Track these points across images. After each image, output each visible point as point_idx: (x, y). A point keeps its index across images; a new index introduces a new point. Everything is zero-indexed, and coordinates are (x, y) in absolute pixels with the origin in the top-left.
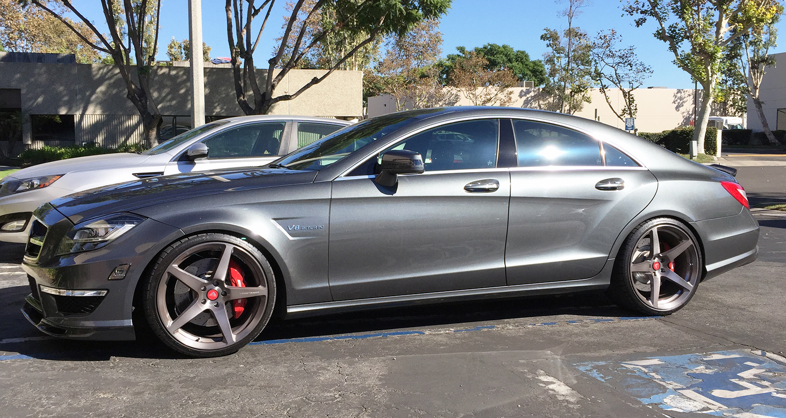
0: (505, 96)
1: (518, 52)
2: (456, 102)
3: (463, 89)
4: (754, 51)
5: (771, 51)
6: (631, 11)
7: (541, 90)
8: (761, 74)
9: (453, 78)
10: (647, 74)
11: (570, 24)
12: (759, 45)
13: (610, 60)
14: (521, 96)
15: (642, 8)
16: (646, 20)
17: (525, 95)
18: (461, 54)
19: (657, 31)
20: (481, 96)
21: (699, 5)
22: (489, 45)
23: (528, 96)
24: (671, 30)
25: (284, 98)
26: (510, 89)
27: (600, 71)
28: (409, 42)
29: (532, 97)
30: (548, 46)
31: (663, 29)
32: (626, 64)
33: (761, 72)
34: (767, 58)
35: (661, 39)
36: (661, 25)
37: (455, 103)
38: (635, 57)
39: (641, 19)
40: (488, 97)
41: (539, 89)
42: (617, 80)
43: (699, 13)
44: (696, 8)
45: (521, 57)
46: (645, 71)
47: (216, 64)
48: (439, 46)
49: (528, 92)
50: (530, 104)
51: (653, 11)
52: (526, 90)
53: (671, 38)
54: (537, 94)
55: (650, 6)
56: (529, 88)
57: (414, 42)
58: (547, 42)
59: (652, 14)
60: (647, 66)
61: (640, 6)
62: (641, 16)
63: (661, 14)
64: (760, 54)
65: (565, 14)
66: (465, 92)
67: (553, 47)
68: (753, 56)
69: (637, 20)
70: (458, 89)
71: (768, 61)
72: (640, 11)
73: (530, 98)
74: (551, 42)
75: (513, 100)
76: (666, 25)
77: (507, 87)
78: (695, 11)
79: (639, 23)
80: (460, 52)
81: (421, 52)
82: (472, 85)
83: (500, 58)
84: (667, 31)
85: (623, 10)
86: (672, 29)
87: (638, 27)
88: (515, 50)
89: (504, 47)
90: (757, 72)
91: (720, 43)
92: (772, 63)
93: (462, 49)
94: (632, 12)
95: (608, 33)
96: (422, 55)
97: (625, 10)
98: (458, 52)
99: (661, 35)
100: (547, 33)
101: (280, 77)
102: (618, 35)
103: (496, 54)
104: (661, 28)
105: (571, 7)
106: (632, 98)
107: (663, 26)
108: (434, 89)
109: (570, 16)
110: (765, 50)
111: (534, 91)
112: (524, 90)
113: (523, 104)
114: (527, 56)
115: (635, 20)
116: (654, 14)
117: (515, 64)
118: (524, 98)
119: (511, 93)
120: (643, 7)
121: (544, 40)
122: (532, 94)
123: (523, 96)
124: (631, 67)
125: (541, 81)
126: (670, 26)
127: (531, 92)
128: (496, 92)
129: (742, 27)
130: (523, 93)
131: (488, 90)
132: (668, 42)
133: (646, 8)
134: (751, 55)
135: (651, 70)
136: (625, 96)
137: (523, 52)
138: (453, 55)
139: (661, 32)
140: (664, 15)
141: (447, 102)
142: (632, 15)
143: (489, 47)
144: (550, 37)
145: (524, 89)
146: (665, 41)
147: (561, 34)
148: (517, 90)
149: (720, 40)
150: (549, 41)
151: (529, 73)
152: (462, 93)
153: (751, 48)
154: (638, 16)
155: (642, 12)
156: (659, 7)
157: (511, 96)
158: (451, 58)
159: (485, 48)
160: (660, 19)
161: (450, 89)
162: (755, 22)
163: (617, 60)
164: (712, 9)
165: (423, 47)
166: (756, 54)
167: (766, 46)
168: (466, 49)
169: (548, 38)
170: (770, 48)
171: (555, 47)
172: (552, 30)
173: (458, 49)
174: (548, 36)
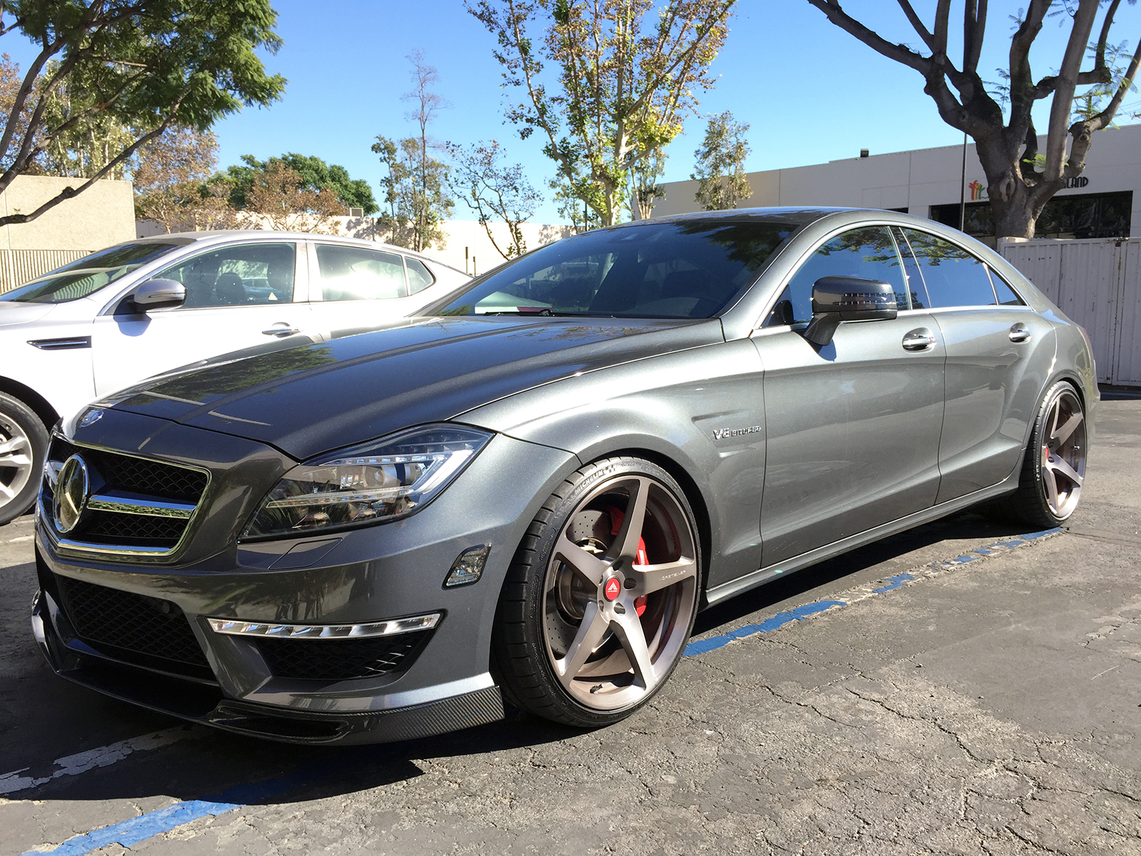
0: (330, 228)
1: (332, 167)
3: (269, 216)
4: (640, 179)
5: (660, 180)
6: (515, 117)
7: (376, 220)
8: (649, 208)
9: (252, 199)
10: (537, 202)
11: (423, 131)
12: (647, 172)
13: (491, 182)
14: (349, 228)
15: (527, 115)
16: (532, 130)
17: (355, 227)
18: (249, 166)
19: (547, 147)
20: (293, 227)
21: (599, 116)
22: (291, 155)
23: (359, 228)
24: (562, 146)
25: (14, 219)
26: (336, 218)
27: (477, 195)
28: (165, 145)
29: (364, 230)
30: (382, 161)
31: (554, 144)
32: (511, 187)
33: (649, 205)
34: (656, 189)
35: (551, 156)
36: (551, 138)
38: (523, 179)
39: (528, 129)
40: (304, 228)
41: (373, 219)
42: (500, 209)
43: (599, 126)
44: (595, 119)
45: (337, 175)
46: (533, 197)
48: (214, 154)
49: (358, 223)
51: (540, 120)
52: (356, 219)
53: (564, 156)
54: (370, 227)
55: (537, 112)
56: (359, 217)
57: (174, 146)
58: (380, 155)
59: (539, 124)
60: (536, 191)
61: (525, 112)
62: (527, 125)
63: (550, 124)
64: (648, 182)
65: (414, 116)
66: (271, 220)
67: (388, 163)
68: (639, 185)
69: (521, 129)
70: (261, 216)
71: (657, 191)
72: (525, 118)
73: (361, 232)
74: (386, 155)
76: (557, 139)
77: (331, 214)
78: (596, 123)
79: (525, 134)
80: (248, 163)
81: (185, 160)
82: (281, 212)
83: (310, 175)
84: (558, 147)
85: (505, 115)
86: (565, 145)
87: (523, 139)
88: (328, 165)
89: (312, 159)
90: (646, 205)
91: (620, 166)
92: (661, 195)
93: (250, 160)
94: (516, 119)
95: (488, 146)
96: (187, 165)
97: (507, 115)
98: (244, 164)
99: (551, 152)
100: (380, 142)
102: (501, 147)
103: (302, 168)
104: (551, 143)
105: (423, 107)
106: (520, 233)
107: (554, 140)
108: (222, 214)
109: (423, 121)
110: (653, 178)
111: (367, 222)
112: (354, 221)
114: (345, 174)
115: (518, 131)
116: (543, 124)
117: (330, 184)
118: (353, 231)
119: (337, 223)
120: (529, 112)
121: (376, 152)
122: (364, 226)
123: (352, 228)
124: (517, 191)
125: (370, 209)
126: (562, 142)
127: (362, 222)
128: (315, 222)
129: (644, 147)
130: (352, 225)
131: (305, 219)
132: (560, 162)
133: (531, 115)
134: (637, 185)
135: (541, 197)
136: (512, 230)
137: (339, 168)
138: (235, 167)
139: (550, 147)
140: (555, 125)
142: (516, 123)
143: (291, 158)
144: (384, 149)
145: (353, 218)
146: (556, 160)
147: (398, 146)
148: (344, 220)
149: (620, 162)
150: (384, 153)
151: (351, 197)
152: (265, 221)
153: (637, 175)
154: (523, 125)
155: (528, 121)
156: (548, 115)
157: (338, 227)
158: (234, 171)
159: (285, 159)
160: (550, 131)
161: (247, 215)
162: (659, 141)
163: (500, 181)
164: (610, 122)
165: (189, 153)
166: (642, 184)
167: (654, 175)
168: (256, 160)
169: (381, 150)
170: (658, 176)
171: (391, 162)
172: (387, 139)
173: (244, 158)
174: (382, 146)
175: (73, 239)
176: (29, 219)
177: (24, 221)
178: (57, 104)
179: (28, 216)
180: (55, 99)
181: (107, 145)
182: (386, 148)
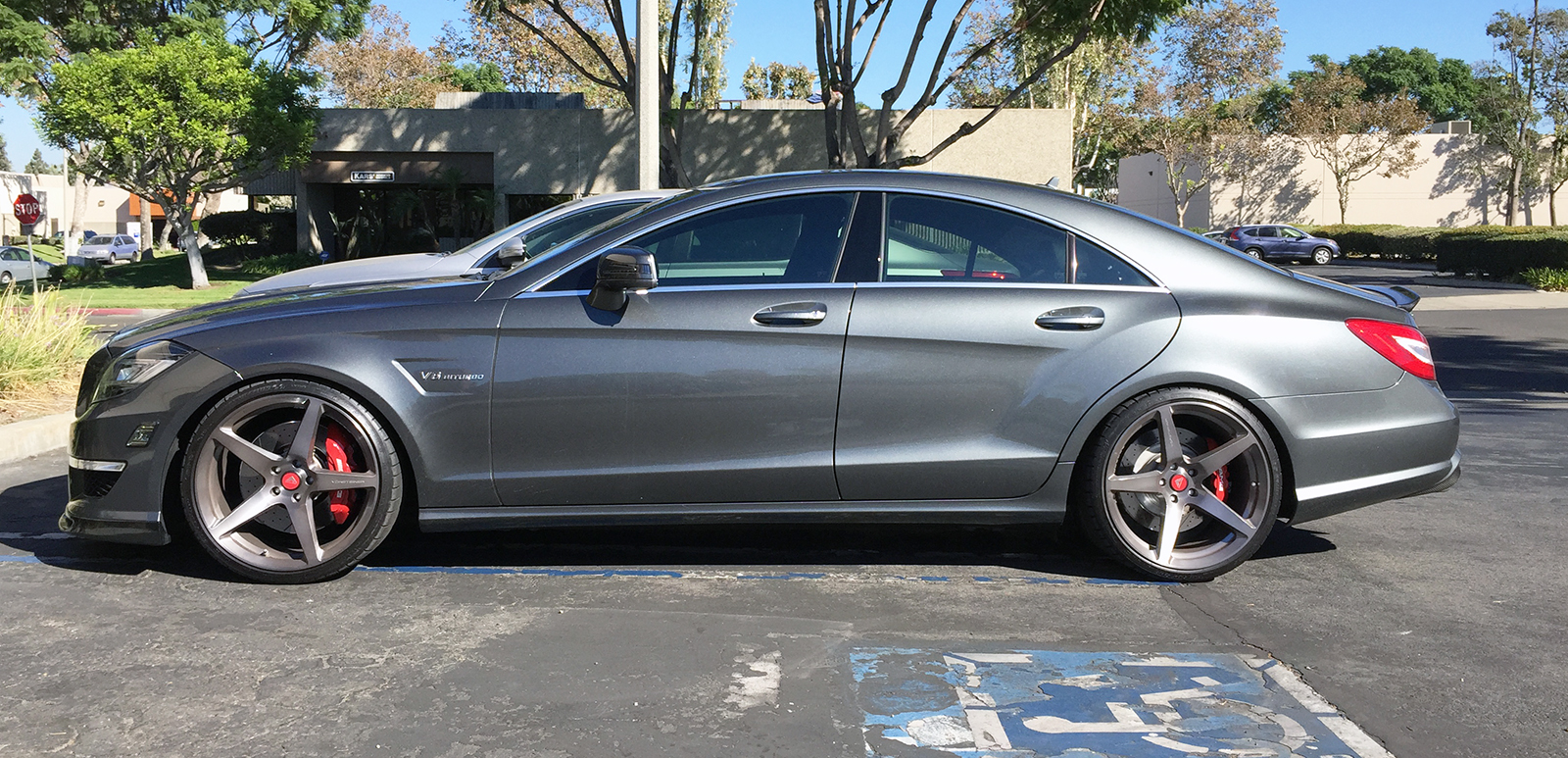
0: (1400, 153)
1: (1446, 62)
2: (1295, 166)
3: (1309, 139)
7: (1484, 138)
9: (1287, 117)
14: (1438, 152)
17: (1449, 149)
18: (1318, 69)
20: (1347, 154)
22: (1381, 49)
23: (1455, 150)
25: (908, 161)
26: (1410, 138)
30: (1503, 48)
37: (1291, 167)
40: (1364, 154)
41: (1481, 136)
45: (1452, 73)
48: (1277, 57)
49: (1455, 142)
50: (1461, 167)
52: (1451, 138)
54: (1475, 148)
56: (1458, 135)
58: (1502, 39)
66: (1312, 146)
67: (1513, 50)
73: (1459, 157)
74: (1511, 40)
75: (1417, 159)
77: (1404, 132)
81: (1238, 69)
82: (1329, 131)
88: (1438, 58)
89: (1415, 53)
96: (1238, 75)
100: (1500, 21)
103: (1395, 68)
108: (1244, 141)
111: (1470, 141)
112: (1447, 140)
113: (1444, 168)
114: (1464, 70)
117: (1438, 87)
118: (1445, 157)
119: (1413, 145)
122: (1465, 147)
123: (1443, 152)
127: (1463, 143)
128: (1380, 145)
130: (1444, 146)
131: (1362, 141)
137: (1457, 63)
138: (1299, 71)
141: (1274, 166)
143: (1382, 53)
144: (1508, 29)
145: (1447, 137)
148: (1428, 140)
150: (1506, 37)
152: (1305, 146)
157: (1415, 151)
158: (1295, 78)
159: (1372, 56)
161: (1280, 140)
165: (1242, 58)
168: (1329, 61)
169: (1502, 32)
173: (1313, 59)
176: (927, 158)
177: (919, 164)
179: (923, 156)
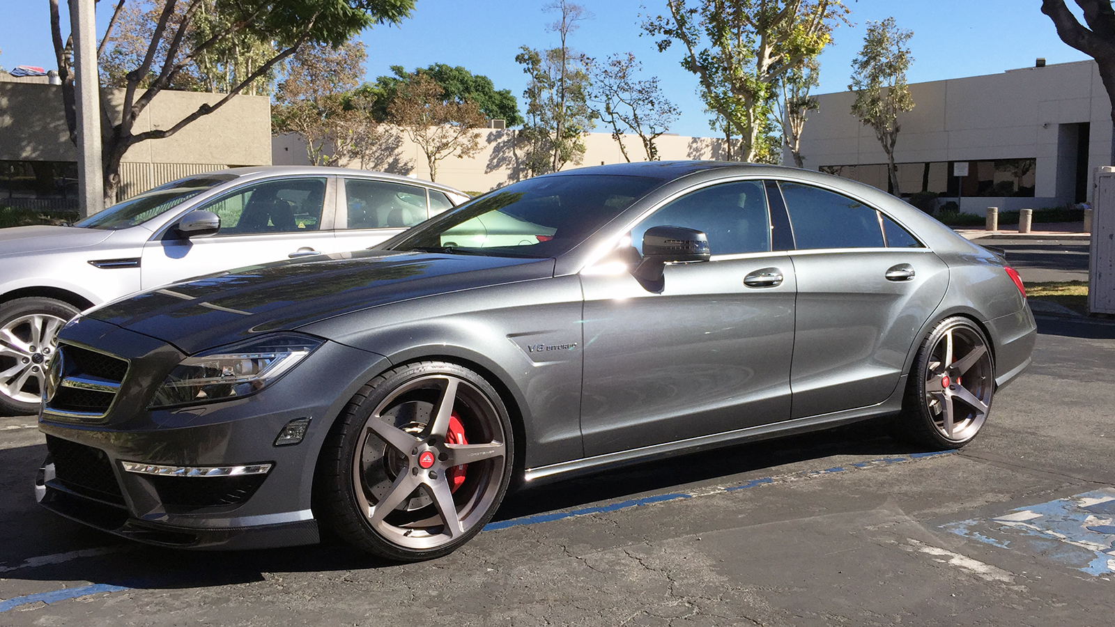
0: (469, 141)
1: (477, 77)
2: (397, 148)
3: (409, 128)
4: (792, 90)
5: (813, 91)
6: (652, 29)
7: (517, 132)
8: (801, 121)
9: (393, 111)
10: (673, 116)
11: (563, 42)
12: (799, 82)
13: (626, 96)
14: (489, 141)
15: (665, 27)
16: (670, 42)
17: (495, 140)
18: (397, 77)
19: (685, 59)
20: (433, 140)
21: (739, 28)
22: (438, 66)
23: (499, 141)
24: (702, 57)
25: (153, 134)
26: (476, 131)
27: (612, 109)
28: (315, 56)
30: (525, 71)
31: (692, 56)
32: (646, 101)
33: (802, 118)
34: (809, 101)
35: (690, 68)
36: (690, 50)
37: (395, 148)
38: (659, 92)
39: (665, 41)
40: (444, 141)
41: (514, 131)
42: (636, 123)
43: (739, 37)
44: (735, 31)
45: (482, 85)
46: (670, 111)
47: (17, 77)
48: (361, 64)
49: (499, 135)
50: (503, 152)
51: (679, 31)
52: (497, 132)
53: (704, 69)
54: (511, 140)
55: (676, 24)
56: (499, 130)
57: (324, 57)
58: (524, 65)
59: (678, 35)
60: (672, 105)
61: (663, 23)
62: (665, 37)
63: (689, 35)
64: (801, 94)
65: (555, 28)
66: (411, 133)
67: (532, 74)
68: (791, 97)
69: (659, 41)
70: (401, 128)
71: (810, 103)
72: (663, 30)
74: (530, 66)
75: (479, 146)
76: (696, 51)
77: (471, 127)
78: (735, 35)
79: (662, 46)
80: (396, 73)
81: (334, 71)
82: (421, 125)
83: (455, 86)
84: (697, 59)
85: (642, 27)
86: (704, 57)
87: (661, 51)
88: (473, 74)
89: (458, 69)
90: (797, 118)
91: (762, 79)
92: (815, 107)
93: (398, 70)
94: (654, 30)
95: (624, 59)
96: (335, 75)
97: (644, 27)
98: (392, 75)
99: (690, 64)
101: (143, 102)
102: (636, 61)
104: (690, 55)
105: (564, 18)
106: (654, 148)
107: (693, 52)
108: (364, 127)
109: (563, 31)
110: (806, 89)
111: (508, 135)
112: (494, 133)
113: (493, 152)
114: (489, 83)
115: (656, 43)
116: (683, 36)
117: (474, 94)
118: (494, 144)
119: (477, 136)
120: (668, 24)
122: (505, 138)
123: (492, 141)
124: (653, 105)
125: (513, 121)
126: (701, 53)
127: (503, 135)
128: (455, 135)
129: (789, 59)
130: (493, 137)
131: (444, 131)
132: (699, 74)
133: (670, 27)
134: (789, 96)
135: (678, 111)
136: (646, 145)
137: (484, 78)
138: (385, 77)
139: (689, 60)
140: (694, 37)
141: (383, 147)
142: (654, 35)
143: (437, 68)
144: (528, 59)
145: (494, 130)
146: (695, 72)
147: (542, 56)
148: (484, 132)
149: (763, 75)
150: (528, 64)
151: (495, 108)
152: (405, 134)
153: (789, 86)
154: (661, 37)
155: (666, 32)
156: (687, 27)
157: (478, 140)
158: (383, 82)
160: (689, 43)
161: (388, 128)
162: (805, 52)
163: (635, 95)
164: (752, 33)
165: (337, 64)
166: (795, 95)
167: (807, 85)
168: (404, 71)
169: (525, 61)
170: (812, 87)
171: (535, 73)
172: (531, 49)
173: (393, 69)
174: (526, 57)
175: (211, 153)
176: (167, 134)
177: (163, 137)
178: (206, 19)
179: (167, 131)
180: (204, 15)
181: (250, 60)
182: (530, 58)
